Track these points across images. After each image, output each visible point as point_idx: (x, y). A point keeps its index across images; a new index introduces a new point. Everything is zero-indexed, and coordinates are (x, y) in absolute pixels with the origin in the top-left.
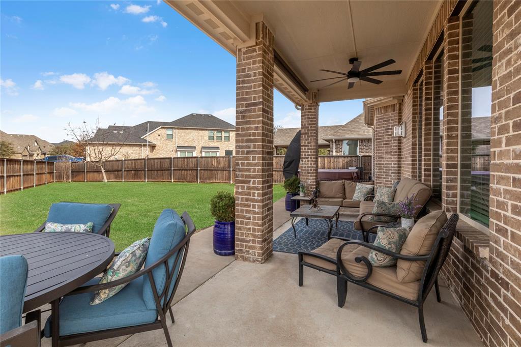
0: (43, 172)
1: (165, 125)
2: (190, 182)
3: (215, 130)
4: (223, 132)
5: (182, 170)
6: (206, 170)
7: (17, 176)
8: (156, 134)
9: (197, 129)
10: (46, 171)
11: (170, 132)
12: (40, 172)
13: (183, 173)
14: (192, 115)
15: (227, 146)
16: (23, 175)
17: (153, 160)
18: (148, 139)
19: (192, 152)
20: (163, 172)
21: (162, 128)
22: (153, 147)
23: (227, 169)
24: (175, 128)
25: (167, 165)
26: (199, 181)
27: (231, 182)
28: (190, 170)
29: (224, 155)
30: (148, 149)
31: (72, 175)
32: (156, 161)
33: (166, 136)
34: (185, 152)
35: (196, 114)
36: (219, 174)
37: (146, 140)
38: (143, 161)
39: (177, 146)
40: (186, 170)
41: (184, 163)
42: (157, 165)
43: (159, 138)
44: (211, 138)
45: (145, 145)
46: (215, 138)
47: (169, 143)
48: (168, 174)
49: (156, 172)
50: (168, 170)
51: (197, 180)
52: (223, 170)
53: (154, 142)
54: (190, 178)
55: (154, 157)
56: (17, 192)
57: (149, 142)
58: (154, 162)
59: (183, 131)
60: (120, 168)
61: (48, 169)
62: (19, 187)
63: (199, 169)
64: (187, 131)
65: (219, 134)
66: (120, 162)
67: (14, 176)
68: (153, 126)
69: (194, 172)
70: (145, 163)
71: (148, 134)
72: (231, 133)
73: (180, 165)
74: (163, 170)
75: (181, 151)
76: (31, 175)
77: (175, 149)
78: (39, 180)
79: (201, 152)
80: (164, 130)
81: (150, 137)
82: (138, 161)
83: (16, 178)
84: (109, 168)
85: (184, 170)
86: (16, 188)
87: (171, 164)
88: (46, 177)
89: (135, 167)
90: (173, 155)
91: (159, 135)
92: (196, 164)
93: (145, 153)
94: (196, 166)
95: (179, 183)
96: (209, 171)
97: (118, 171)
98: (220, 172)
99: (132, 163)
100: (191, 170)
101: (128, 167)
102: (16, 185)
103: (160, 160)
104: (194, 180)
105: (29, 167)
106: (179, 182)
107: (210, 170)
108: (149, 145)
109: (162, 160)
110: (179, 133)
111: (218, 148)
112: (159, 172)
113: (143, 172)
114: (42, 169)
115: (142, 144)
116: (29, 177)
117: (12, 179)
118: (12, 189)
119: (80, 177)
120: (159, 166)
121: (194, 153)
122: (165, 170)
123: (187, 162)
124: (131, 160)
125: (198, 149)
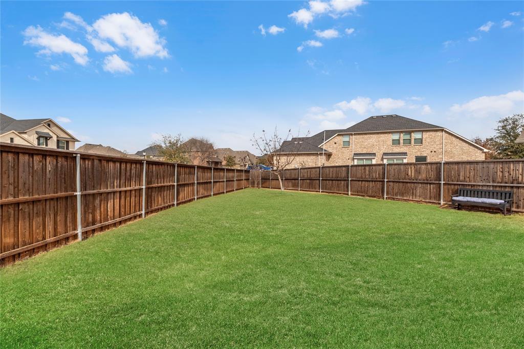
0: (242, 178)
1: (341, 133)
2: (372, 197)
3: (402, 132)
4: (413, 134)
5: (362, 181)
6: (397, 182)
7: (222, 181)
8: (332, 142)
9: (378, 133)
10: (244, 178)
11: (346, 139)
12: (239, 179)
13: (362, 185)
14: (372, 117)
15: (419, 150)
16: (226, 181)
17: (328, 169)
18: (324, 148)
19: (371, 159)
20: (339, 182)
21: (338, 135)
22: (329, 155)
23: (433, 182)
24: (352, 135)
25: (344, 174)
26: (385, 196)
27: (442, 202)
28: (372, 181)
29: (414, 161)
30: (324, 157)
31: (262, 181)
32: (331, 169)
33: (342, 143)
34: (362, 159)
35: (377, 116)
36: (419, 189)
37: (322, 149)
38: (318, 169)
39: (354, 154)
40: (367, 181)
41: (365, 172)
42: (333, 174)
43: (335, 146)
44: (396, 142)
45: (321, 154)
46: (402, 141)
47: (346, 151)
48: (344, 185)
49: (331, 182)
50: (345, 180)
51: (383, 195)
52: (426, 182)
53: (330, 150)
54: (372, 192)
55: (330, 165)
56: (222, 195)
57: (325, 150)
58: (329, 170)
59: (361, 136)
60: (296, 177)
61: (246, 176)
62: (223, 191)
63: (386, 180)
64: (366, 136)
65: (407, 137)
66: (297, 171)
67: (220, 182)
68: (329, 134)
69: (379, 184)
70: (320, 172)
71: (325, 143)
72: (424, 133)
73: (359, 175)
74: (338, 180)
75: (358, 159)
76: (232, 181)
77: (351, 156)
78: (238, 185)
79: (382, 159)
80: (341, 138)
81: (326, 146)
82: (313, 169)
83: (221, 183)
84: (288, 176)
85: (365, 181)
86: (221, 191)
87: (348, 173)
88: (244, 183)
89: (310, 175)
90: (350, 163)
91: (335, 143)
92: (381, 173)
93: (321, 161)
94: (381, 176)
95: (359, 197)
96: (401, 184)
97: (295, 180)
98: (420, 185)
99: (308, 172)
100: (375, 181)
101: (303, 176)
102: (221, 190)
103: (335, 169)
104: (379, 194)
105: (231, 174)
106: (358, 195)
107: (403, 182)
108: (325, 153)
109: (338, 169)
110: (356, 139)
111: (405, 154)
112: (334, 182)
113: (317, 181)
114: (241, 176)
115: (318, 152)
116: (231, 182)
117: (218, 184)
118: (218, 192)
119: (267, 184)
120: (334, 175)
121: (373, 160)
122: (340, 180)
123: (369, 171)
124: (306, 168)
125: (379, 156)
